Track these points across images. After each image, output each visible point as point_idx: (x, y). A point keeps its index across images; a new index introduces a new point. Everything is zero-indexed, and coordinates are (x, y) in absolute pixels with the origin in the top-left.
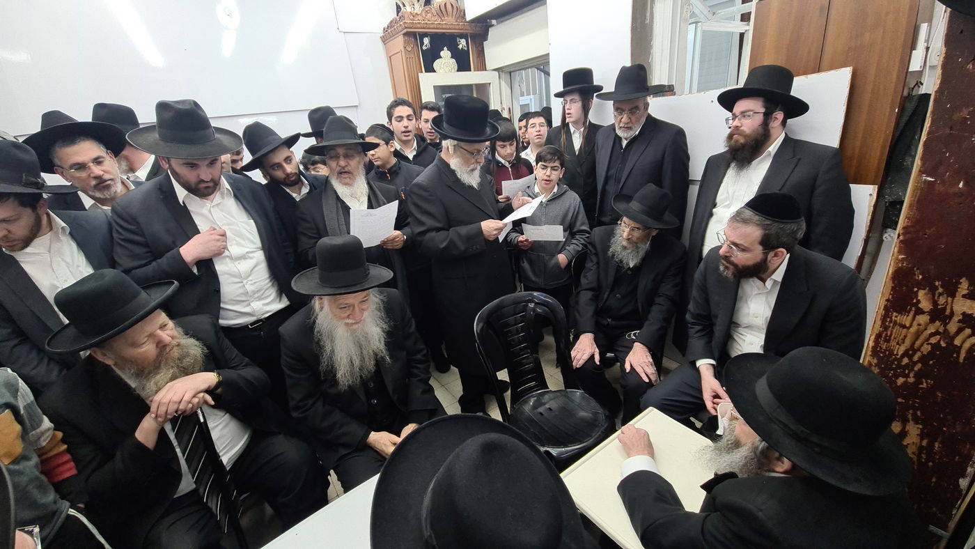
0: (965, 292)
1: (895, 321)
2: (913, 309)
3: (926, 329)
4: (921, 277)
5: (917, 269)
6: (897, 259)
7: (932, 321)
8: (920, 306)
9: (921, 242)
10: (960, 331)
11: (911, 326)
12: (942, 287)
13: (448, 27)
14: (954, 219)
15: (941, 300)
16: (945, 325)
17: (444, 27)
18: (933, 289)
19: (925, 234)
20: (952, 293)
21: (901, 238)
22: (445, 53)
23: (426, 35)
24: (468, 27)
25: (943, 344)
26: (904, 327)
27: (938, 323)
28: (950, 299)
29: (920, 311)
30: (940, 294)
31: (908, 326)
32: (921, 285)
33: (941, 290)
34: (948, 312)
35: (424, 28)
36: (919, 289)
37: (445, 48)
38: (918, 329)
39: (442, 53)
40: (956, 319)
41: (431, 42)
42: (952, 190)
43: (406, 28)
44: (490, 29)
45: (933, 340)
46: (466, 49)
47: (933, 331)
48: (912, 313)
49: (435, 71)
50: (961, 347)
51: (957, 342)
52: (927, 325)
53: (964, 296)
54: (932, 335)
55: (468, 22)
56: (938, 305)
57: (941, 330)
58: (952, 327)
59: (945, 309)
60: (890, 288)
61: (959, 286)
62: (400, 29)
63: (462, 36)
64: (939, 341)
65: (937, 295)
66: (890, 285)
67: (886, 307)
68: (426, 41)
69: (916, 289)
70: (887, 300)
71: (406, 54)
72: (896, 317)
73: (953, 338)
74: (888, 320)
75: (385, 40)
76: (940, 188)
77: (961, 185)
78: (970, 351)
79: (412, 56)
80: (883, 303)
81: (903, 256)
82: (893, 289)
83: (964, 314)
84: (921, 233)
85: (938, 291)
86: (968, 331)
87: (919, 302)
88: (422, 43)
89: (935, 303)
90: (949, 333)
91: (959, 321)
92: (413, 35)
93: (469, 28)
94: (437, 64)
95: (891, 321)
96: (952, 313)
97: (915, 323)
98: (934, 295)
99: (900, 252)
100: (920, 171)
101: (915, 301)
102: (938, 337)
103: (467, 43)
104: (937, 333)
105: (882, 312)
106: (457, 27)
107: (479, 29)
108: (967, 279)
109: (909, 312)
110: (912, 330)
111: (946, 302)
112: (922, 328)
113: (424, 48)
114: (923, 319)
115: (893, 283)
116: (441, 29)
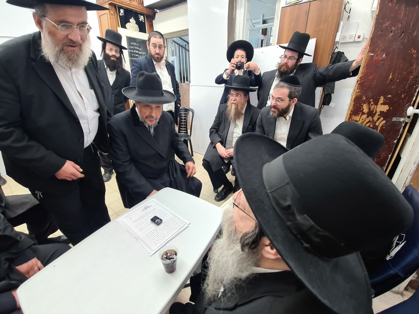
0: (382, 102)
1: (353, 119)
2: (361, 113)
3: (365, 121)
4: (365, 98)
5: (364, 95)
6: (356, 92)
7: (368, 117)
8: (364, 111)
9: (366, 83)
10: (378, 119)
11: (359, 121)
12: (373, 101)
13: (134, 6)
14: (380, 71)
15: (372, 107)
16: (373, 117)
17: (132, 6)
18: (369, 103)
19: (368, 79)
20: (376, 104)
21: (359, 82)
22: (132, 20)
23: (120, 8)
24: (144, 10)
25: (371, 126)
26: (357, 121)
27: (370, 117)
28: (376, 106)
29: (364, 113)
30: (372, 105)
31: (358, 120)
32: (364, 102)
33: (372, 103)
34: (374, 112)
35: (121, 3)
36: (364, 104)
37: (132, 18)
38: (362, 121)
39: (131, 20)
40: (377, 114)
41: (124, 13)
42: (380, 59)
43: (110, 0)
44: (156, 14)
45: (368, 125)
46: (144, 21)
47: (368, 121)
48: (360, 114)
49: (126, 28)
50: (379, 125)
51: (377, 124)
52: (366, 119)
53: (381, 104)
54: (368, 123)
55: (144, 7)
56: (371, 109)
57: (371, 120)
58: (375, 118)
59: (373, 111)
60: (353, 105)
61: (380, 100)
62: (107, 0)
63: (141, 14)
64: (370, 125)
65: (371, 105)
66: (353, 104)
67: (350, 114)
68: (122, 11)
69: (362, 104)
70: (351, 111)
71: (110, 15)
72: (354, 117)
73: (376, 122)
74: (351, 119)
76: (376, 58)
77: (384, 56)
78: (382, 126)
79: (114, 17)
80: (349, 112)
81: (359, 90)
82: (354, 105)
83: (381, 112)
84: (367, 79)
85: (371, 104)
86: (382, 119)
87: (363, 109)
88: (119, 12)
89: (370, 109)
90: (374, 121)
91: (379, 115)
92: (114, 5)
94: (128, 25)
95: (352, 120)
96: (376, 112)
97: (361, 119)
98: (369, 105)
99: (358, 89)
100: (368, 51)
101: (362, 109)
102: (370, 123)
103: (144, 19)
104: (369, 121)
105: (349, 116)
106: (139, 8)
107: (150, 13)
108: (383, 96)
109: (359, 114)
110: (360, 122)
111: (374, 107)
112: (364, 120)
113: (121, 15)
114: (364, 116)
115: (354, 103)
116: (130, 7)
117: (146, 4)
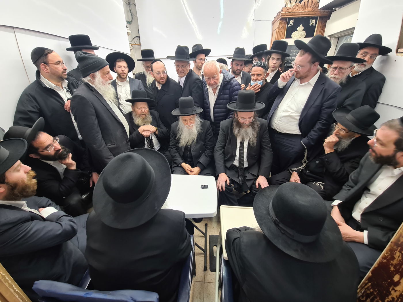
17: (304, 13)
22: (300, 28)
23: (292, 19)
35: (292, 15)
37: (301, 25)
39: (298, 29)
41: (294, 23)
43: (282, 16)
44: (333, 13)
46: (314, 25)
49: (292, 38)
55: (319, 10)
62: (279, 16)
63: (313, 18)
68: (291, 22)
71: (279, 29)
75: (273, 23)
79: (282, 30)
88: (289, 23)
92: (286, 19)
93: (319, 13)
94: (293, 34)
103: (316, 22)
106: (312, 13)
107: (325, 13)
113: (289, 26)
116: (301, 15)
117: (321, 6)
